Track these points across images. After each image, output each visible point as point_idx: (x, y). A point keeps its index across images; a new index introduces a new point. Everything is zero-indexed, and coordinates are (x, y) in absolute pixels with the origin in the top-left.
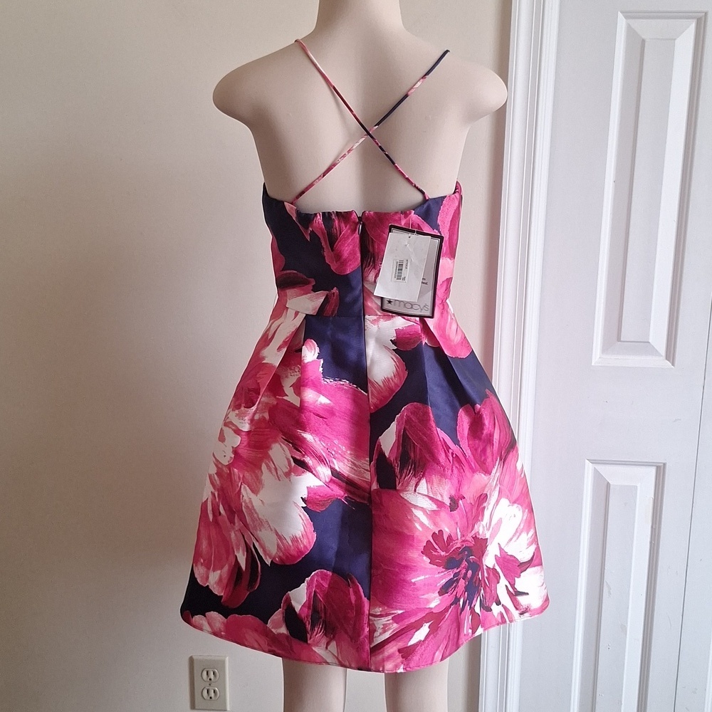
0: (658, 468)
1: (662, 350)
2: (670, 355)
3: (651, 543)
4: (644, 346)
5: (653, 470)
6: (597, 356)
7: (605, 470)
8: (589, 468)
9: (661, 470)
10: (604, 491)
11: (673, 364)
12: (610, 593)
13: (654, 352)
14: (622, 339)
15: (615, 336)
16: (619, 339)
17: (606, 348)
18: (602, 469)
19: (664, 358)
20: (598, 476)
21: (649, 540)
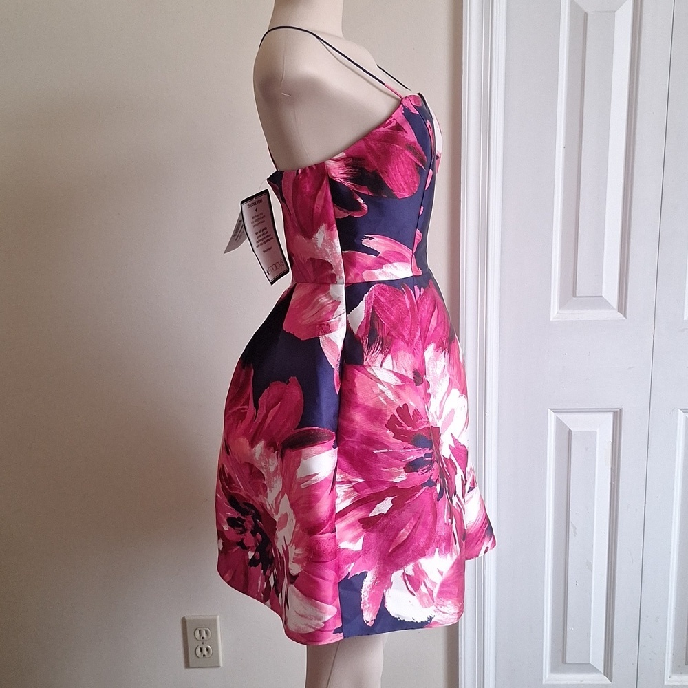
0: (615, 413)
1: (614, 301)
2: (622, 307)
3: (611, 483)
4: (597, 300)
5: (610, 415)
6: (555, 312)
7: (568, 419)
8: (552, 416)
9: (617, 416)
10: (566, 438)
11: (625, 316)
12: (575, 533)
13: (607, 305)
14: (577, 295)
15: (571, 292)
16: (574, 295)
17: (562, 305)
18: (564, 417)
19: (617, 311)
20: (560, 424)
21: (609, 481)
